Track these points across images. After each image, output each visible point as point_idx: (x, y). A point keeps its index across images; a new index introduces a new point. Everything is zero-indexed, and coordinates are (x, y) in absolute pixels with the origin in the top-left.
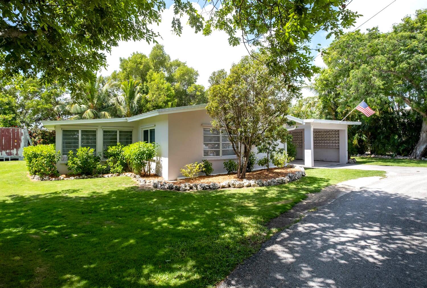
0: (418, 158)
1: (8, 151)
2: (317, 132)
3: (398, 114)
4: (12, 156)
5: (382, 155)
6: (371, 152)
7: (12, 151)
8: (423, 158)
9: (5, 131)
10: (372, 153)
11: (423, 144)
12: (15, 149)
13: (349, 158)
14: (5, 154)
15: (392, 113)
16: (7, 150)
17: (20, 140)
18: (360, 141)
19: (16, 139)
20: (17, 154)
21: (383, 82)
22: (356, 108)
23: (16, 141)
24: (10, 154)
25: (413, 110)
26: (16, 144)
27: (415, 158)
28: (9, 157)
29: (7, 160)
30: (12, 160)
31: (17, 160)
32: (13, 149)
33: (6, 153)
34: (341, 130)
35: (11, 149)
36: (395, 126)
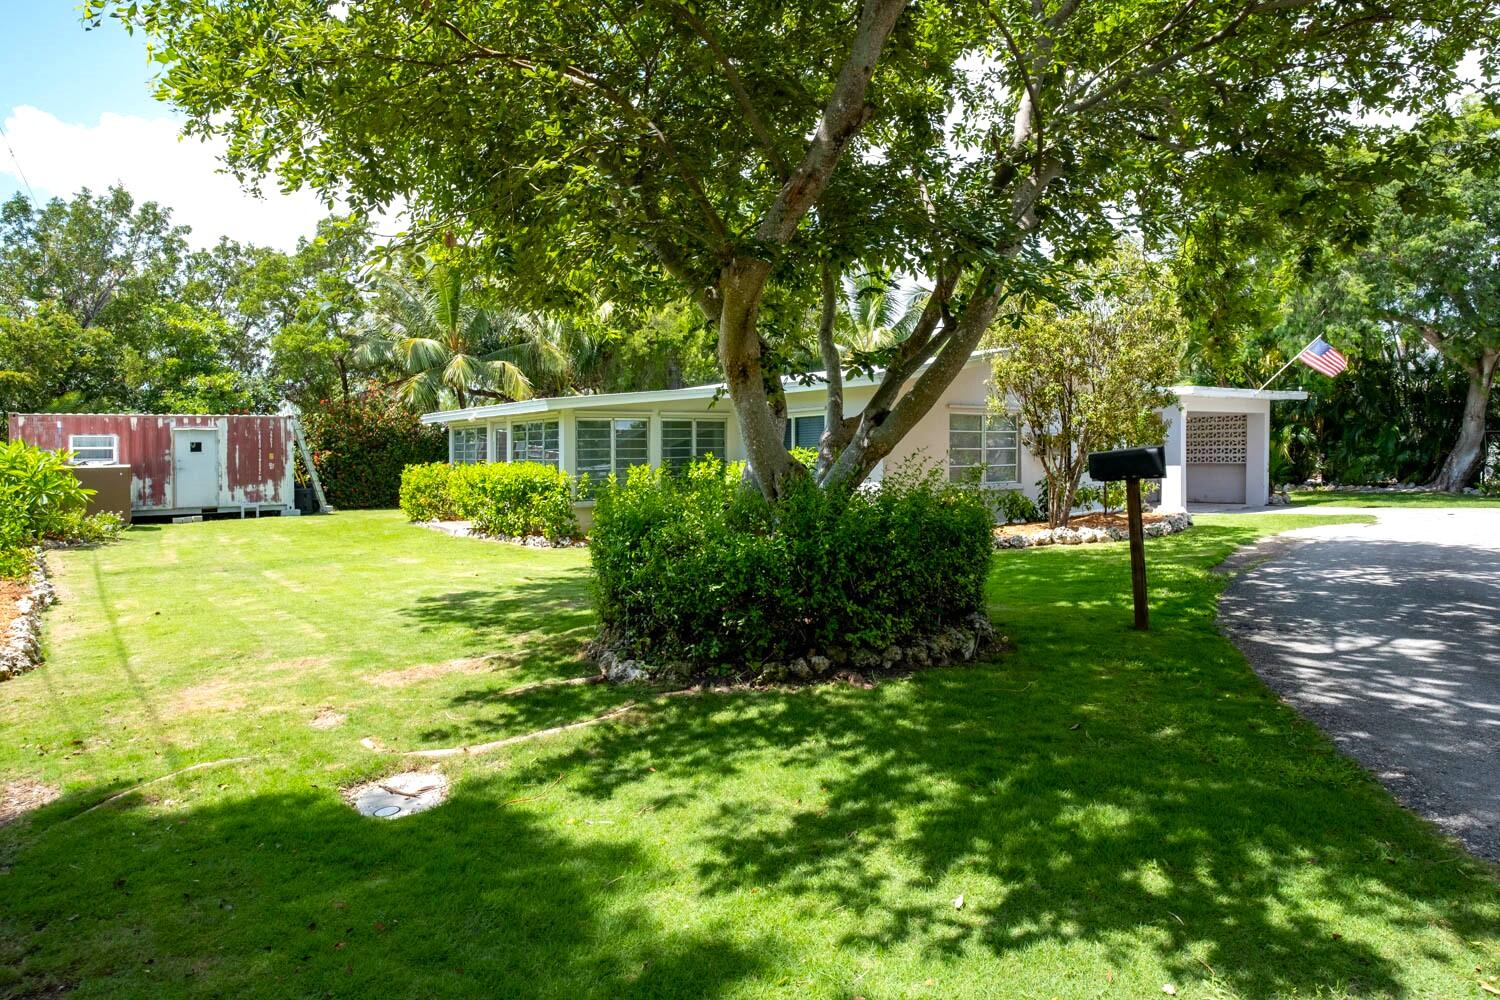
0: (1453, 489)
1: (250, 488)
2: (1197, 421)
3: (1404, 367)
4: (263, 503)
5: (1356, 484)
6: (1324, 477)
7: (261, 488)
8: (1467, 489)
9: (240, 427)
10: (1327, 480)
11: (1470, 450)
12: (270, 483)
13: (1271, 491)
14: (243, 498)
15: (1389, 366)
16: (246, 486)
17: (284, 452)
18: (1296, 445)
19: (272, 451)
20: (276, 497)
21: (1367, 288)
22: (1299, 355)
23: (271, 456)
24: (255, 497)
25: (1446, 358)
26: (271, 466)
27: (1447, 489)
28: (255, 505)
29: (250, 514)
30: (264, 514)
31: (277, 514)
32: (264, 482)
33: (246, 493)
34: (1252, 415)
35: (257, 483)
36: (1394, 402)
